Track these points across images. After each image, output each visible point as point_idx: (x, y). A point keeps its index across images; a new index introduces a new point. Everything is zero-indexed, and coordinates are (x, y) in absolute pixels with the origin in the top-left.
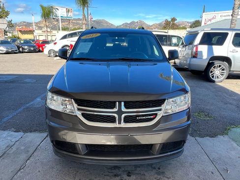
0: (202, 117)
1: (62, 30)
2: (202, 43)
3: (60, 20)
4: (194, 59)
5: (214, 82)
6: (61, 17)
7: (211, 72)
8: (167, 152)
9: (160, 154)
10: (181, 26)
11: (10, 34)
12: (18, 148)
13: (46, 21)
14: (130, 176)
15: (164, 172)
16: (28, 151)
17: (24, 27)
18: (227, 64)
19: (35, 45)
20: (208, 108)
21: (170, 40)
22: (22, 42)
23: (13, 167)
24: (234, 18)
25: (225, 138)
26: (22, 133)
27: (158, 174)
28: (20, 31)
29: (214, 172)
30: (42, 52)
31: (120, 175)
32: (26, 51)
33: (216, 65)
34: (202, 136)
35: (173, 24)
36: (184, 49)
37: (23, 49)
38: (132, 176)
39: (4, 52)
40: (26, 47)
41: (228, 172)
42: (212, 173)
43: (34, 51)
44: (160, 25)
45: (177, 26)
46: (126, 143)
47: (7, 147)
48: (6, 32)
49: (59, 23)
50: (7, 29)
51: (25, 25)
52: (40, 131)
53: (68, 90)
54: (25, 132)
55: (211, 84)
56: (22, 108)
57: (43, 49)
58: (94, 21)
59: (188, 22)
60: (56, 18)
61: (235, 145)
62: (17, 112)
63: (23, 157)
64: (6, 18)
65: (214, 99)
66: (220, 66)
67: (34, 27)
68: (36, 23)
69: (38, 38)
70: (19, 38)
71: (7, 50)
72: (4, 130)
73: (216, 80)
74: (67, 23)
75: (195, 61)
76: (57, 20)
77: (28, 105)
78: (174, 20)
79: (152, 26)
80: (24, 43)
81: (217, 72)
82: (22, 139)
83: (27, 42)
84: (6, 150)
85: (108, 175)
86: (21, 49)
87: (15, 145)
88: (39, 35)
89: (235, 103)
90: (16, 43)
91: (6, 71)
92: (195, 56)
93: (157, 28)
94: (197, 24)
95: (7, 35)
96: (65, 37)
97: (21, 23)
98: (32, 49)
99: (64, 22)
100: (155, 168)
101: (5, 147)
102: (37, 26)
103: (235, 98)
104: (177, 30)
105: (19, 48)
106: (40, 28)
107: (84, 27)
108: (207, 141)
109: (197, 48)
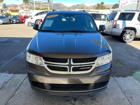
0: (118, 65)
1: (36, 9)
2: (119, 19)
3: (34, 3)
4: (114, 29)
5: (125, 42)
6: (35, 1)
7: (124, 36)
8: (98, 88)
9: (94, 89)
10: (107, 7)
11: (5, 12)
12: (11, 83)
13: (26, 4)
14: (76, 101)
15: (95, 99)
16: (16, 86)
17: (13, 8)
18: (134, 32)
19: (20, 19)
20: (122, 59)
21: (100, 17)
22: (12, 17)
23: (8, 95)
24: (139, 4)
25: (131, 78)
26: (13, 74)
27: (92, 100)
28: (11, 10)
29: (125, 99)
30: (24, 23)
31: (70, 100)
32: (15, 22)
33: (127, 33)
34: (118, 76)
35: (102, 6)
36: (108, 22)
37: (13, 21)
38: (77, 101)
39: (1, 23)
40: (14, 20)
41: (133, 99)
42: (124, 99)
43: (19, 23)
44: (94, 6)
45: (105, 7)
46: (73, 83)
47: (4, 83)
48: (3, 11)
49: (34, 5)
50: (3, 9)
51: (14, 7)
52: (23, 73)
53: (39, 51)
54: (14, 73)
55: (124, 43)
56: (13, 59)
57: (24, 21)
58: (55, 4)
59: (111, 5)
60: (32, 2)
61: (137, 82)
62: (10, 61)
63: (14, 89)
64: (2, 2)
65: (126, 53)
66: (129, 33)
67: (19, 7)
68: (20, 5)
69: (21, 15)
70: (10, 15)
71: (3, 22)
72: (2, 72)
73: (127, 41)
74: (38, 5)
75: (115, 30)
76: (33, 3)
77: (16, 57)
78: (102, 3)
79: (89, 7)
80: (13, 17)
81: (127, 36)
82: (13, 78)
83: (15, 17)
84: (4, 85)
85: (63, 101)
86: (11, 22)
87: (9, 82)
88: (22, 13)
89: (137, 56)
90: (8, 18)
91: (3, 35)
92: (115, 27)
93: (92, 8)
94: (116, 6)
95: (3, 13)
96: (37, 14)
97: (11, 5)
98: (18, 21)
99: (37, 4)
100: (90, 96)
101: (3, 83)
102: (21, 7)
103: (138, 52)
104: (104, 10)
105: (10, 20)
106: (23, 8)
107: (49, 8)
108: (121, 80)
109: (116, 22)
